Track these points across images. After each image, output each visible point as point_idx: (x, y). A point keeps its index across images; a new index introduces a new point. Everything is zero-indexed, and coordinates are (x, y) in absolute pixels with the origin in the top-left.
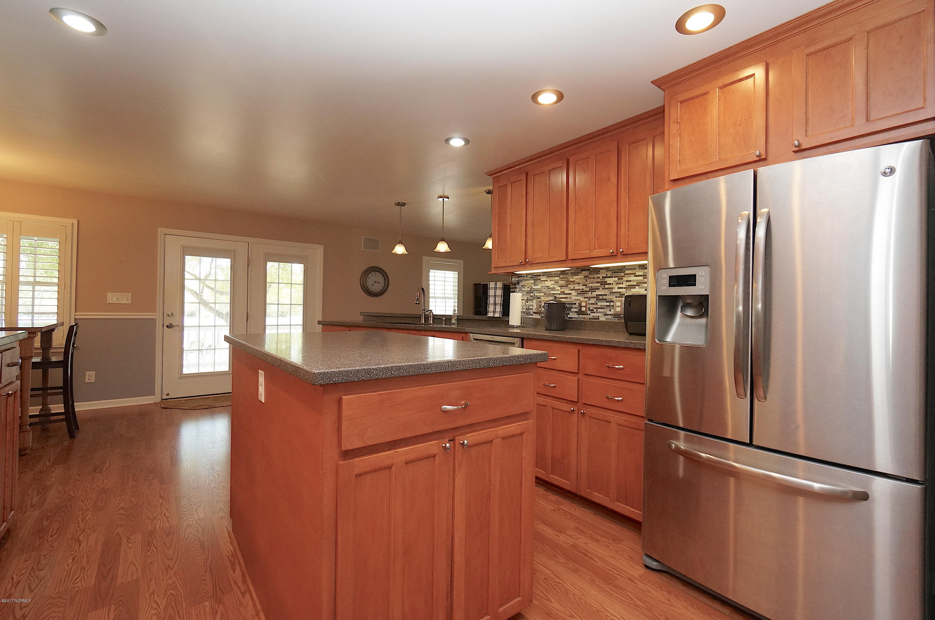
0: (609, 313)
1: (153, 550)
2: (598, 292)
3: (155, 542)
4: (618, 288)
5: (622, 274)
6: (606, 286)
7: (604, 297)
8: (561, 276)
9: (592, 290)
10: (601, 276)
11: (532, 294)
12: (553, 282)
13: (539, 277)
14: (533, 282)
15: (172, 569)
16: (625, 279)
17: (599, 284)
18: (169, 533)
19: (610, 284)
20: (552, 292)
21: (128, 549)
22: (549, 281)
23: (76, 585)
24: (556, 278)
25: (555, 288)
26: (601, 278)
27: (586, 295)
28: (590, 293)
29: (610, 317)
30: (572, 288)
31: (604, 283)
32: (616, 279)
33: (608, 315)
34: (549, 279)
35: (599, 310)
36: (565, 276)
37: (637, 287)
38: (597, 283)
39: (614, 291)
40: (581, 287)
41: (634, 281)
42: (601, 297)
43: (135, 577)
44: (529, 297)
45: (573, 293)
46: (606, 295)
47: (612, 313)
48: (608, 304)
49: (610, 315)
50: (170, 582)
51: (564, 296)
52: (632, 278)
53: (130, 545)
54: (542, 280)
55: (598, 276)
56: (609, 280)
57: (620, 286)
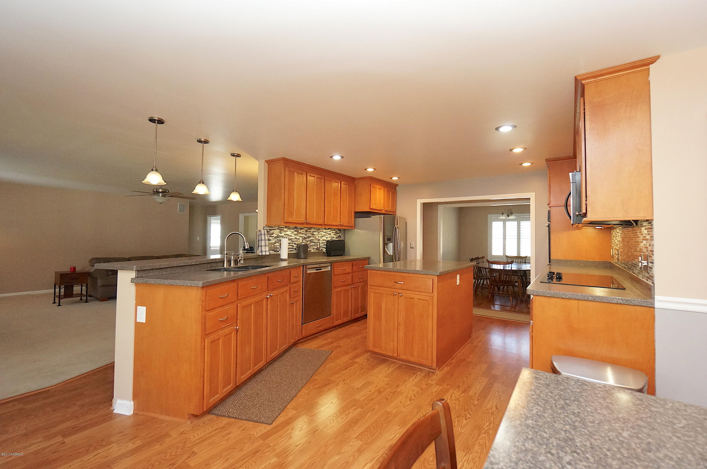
0: (315, 248)
1: (470, 383)
2: (311, 239)
3: (466, 387)
4: (318, 237)
5: (319, 231)
6: (314, 236)
7: (313, 241)
8: (295, 229)
9: (309, 237)
10: (312, 231)
11: (278, 239)
12: (291, 232)
13: (283, 229)
14: (279, 231)
15: (469, 373)
16: (320, 233)
17: (311, 235)
18: (458, 386)
19: (315, 235)
20: (290, 238)
21: (478, 390)
22: (289, 231)
23: (501, 386)
24: (292, 230)
25: (291, 236)
26: (312, 232)
27: (306, 240)
28: (308, 239)
29: (315, 250)
30: (300, 236)
31: (313, 235)
32: (317, 233)
33: (314, 249)
34: (289, 230)
35: (311, 247)
36: (297, 229)
37: (324, 237)
38: (311, 234)
39: (317, 238)
40: (304, 236)
41: (323, 234)
42: (312, 241)
43: (482, 378)
44: (276, 240)
45: (301, 238)
46: (314, 240)
47: (316, 248)
48: (314, 244)
49: (315, 249)
50: (472, 370)
51: (296, 240)
52: (322, 233)
53: (476, 391)
54: (284, 230)
55: (310, 231)
56: (315, 233)
57: (319, 236)
